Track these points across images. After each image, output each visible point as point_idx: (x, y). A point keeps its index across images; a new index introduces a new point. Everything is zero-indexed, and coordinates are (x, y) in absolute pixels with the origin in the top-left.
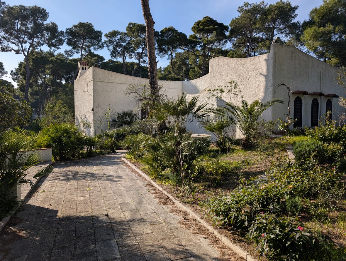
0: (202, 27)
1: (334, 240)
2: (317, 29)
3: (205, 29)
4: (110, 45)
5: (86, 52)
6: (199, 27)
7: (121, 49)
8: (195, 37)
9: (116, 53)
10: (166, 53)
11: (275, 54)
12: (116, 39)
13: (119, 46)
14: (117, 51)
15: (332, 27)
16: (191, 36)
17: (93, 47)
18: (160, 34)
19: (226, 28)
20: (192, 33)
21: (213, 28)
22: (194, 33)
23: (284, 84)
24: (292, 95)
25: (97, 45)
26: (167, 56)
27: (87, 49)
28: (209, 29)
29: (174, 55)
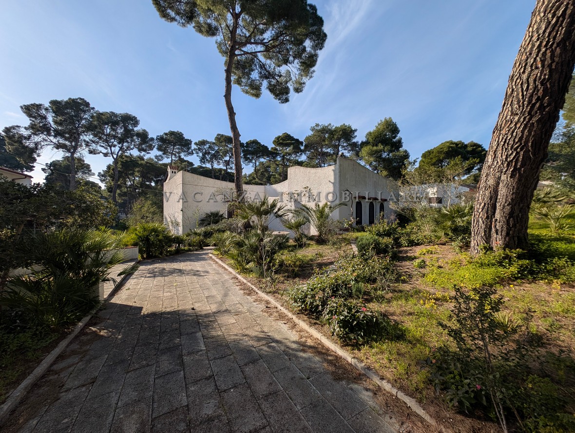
0: (281, 141)
1: (390, 317)
2: (371, 148)
3: (284, 143)
4: (199, 152)
5: (176, 158)
6: (279, 141)
7: (209, 157)
8: (276, 149)
9: (205, 160)
10: (251, 161)
11: (340, 165)
12: (205, 147)
13: (208, 154)
14: (206, 158)
15: (382, 146)
16: (272, 148)
17: (183, 154)
18: (245, 145)
19: (301, 143)
20: (274, 146)
21: (291, 143)
25: (187, 151)
26: (251, 164)
28: (287, 143)
29: (257, 164)
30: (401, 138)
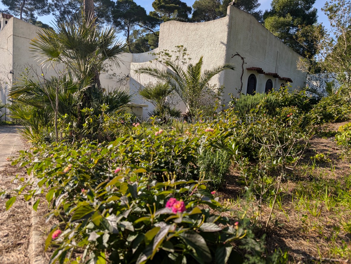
0: (163, 4)
2: (277, 18)
3: (166, 6)
4: (56, 9)
5: (28, 16)
6: (160, 3)
7: (70, 18)
8: (156, 14)
9: (64, 22)
10: (123, 28)
12: (64, 3)
13: (67, 13)
14: (65, 19)
16: (151, 13)
17: (36, 11)
18: (116, 5)
19: (189, 9)
20: (153, 10)
21: (175, 7)
22: (154, 10)
23: (238, 55)
24: (247, 70)
25: (42, 8)
26: (123, 32)
27: (29, 13)
28: (171, 7)
29: (131, 32)
30: (317, 10)
